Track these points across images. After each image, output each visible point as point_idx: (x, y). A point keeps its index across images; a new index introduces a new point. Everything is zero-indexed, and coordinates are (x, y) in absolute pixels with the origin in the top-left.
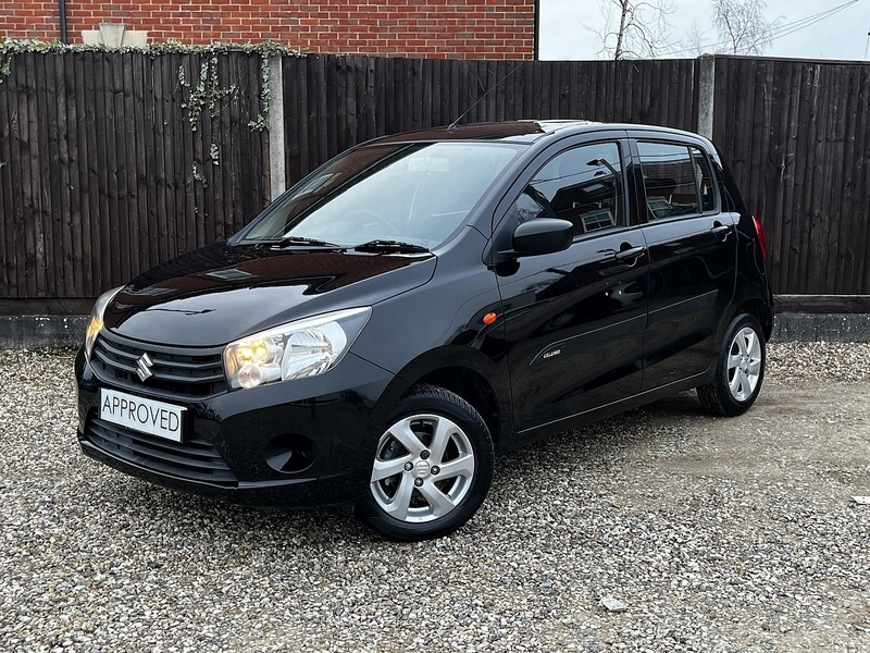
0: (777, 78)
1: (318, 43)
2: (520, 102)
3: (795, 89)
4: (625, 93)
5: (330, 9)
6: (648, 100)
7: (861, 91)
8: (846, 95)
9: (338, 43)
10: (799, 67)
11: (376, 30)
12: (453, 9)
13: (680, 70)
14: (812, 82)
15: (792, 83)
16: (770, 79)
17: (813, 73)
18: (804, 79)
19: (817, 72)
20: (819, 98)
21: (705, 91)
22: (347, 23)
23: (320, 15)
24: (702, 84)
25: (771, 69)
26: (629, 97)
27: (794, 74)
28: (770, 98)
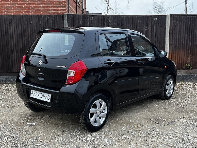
0: (83, 19)
1: (17, 13)
2: (20, 25)
3: (88, 22)
4: (46, 23)
5: (19, 5)
6: (52, 24)
7: (104, 22)
8: (100, 23)
9: (21, 13)
10: (88, 16)
11: (30, 10)
12: (47, 5)
13: (59, 17)
14: (92, 20)
15: (87, 21)
16: (81, 19)
17: (92, 18)
18: (90, 19)
19: (93, 17)
20: (94, 24)
21: (65, 22)
22: (23, 8)
23: (17, 6)
24: (64, 21)
25: (81, 17)
26: (47, 24)
27: (87, 18)
28: (82, 24)
